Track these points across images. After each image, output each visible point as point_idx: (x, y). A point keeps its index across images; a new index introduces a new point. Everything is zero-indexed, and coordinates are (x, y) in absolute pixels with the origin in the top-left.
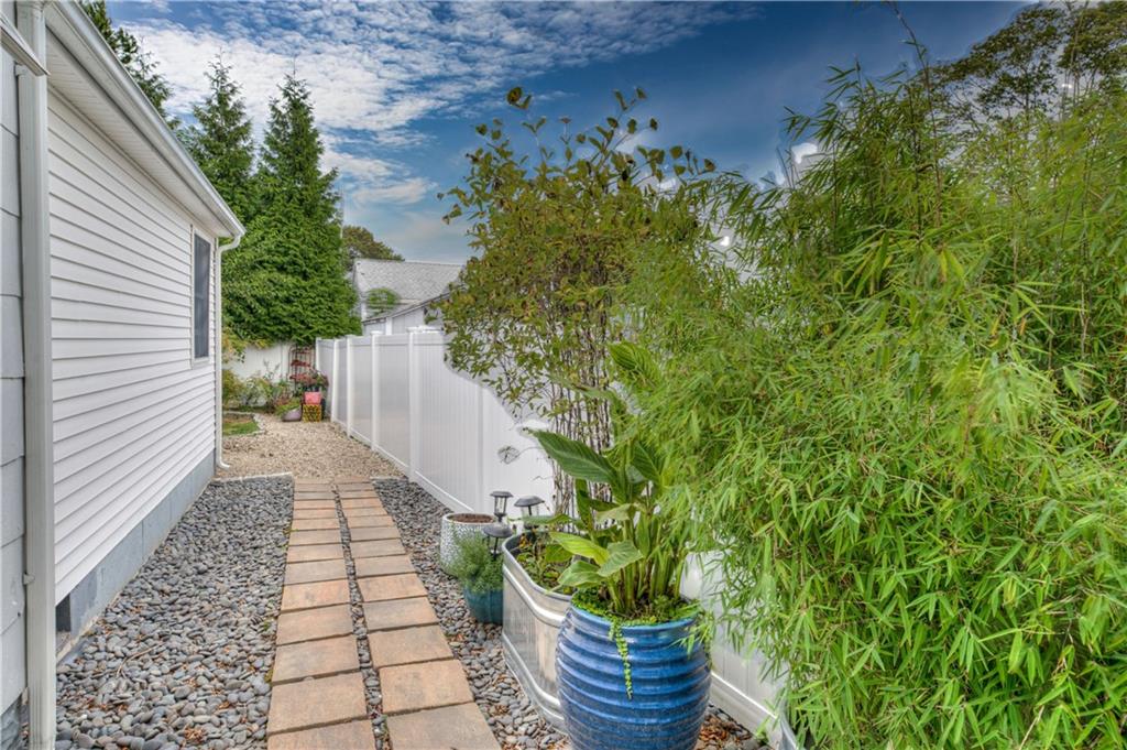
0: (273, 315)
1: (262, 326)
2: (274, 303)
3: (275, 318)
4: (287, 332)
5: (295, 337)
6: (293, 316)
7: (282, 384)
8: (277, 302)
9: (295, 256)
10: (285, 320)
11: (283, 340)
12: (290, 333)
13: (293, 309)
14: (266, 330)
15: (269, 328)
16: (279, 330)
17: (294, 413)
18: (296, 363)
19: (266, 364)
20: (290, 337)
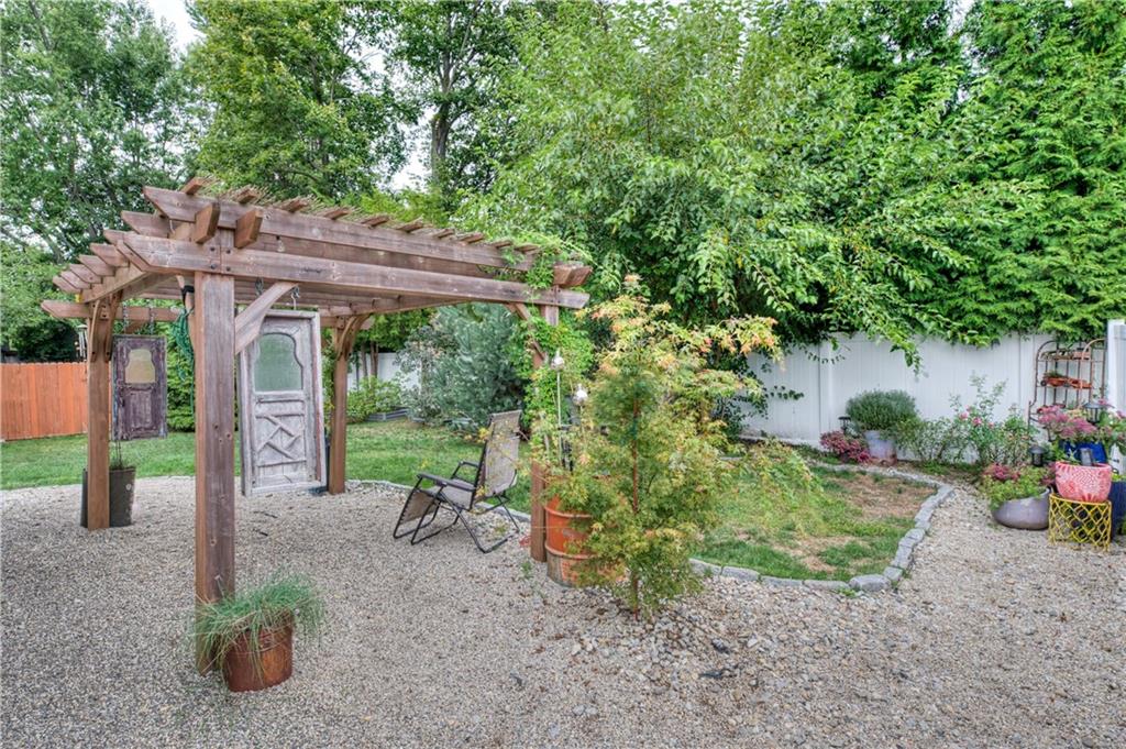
0: (994, 280)
1: (970, 305)
2: (998, 255)
3: (1000, 286)
4: (1029, 314)
5: (1047, 323)
6: (1046, 277)
7: (1012, 426)
8: (1008, 253)
9: (1053, 149)
10: (1023, 287)
11: (1021, 330)
12: (1037, 314)
13: (1046, 262)
14: (977, 311)
15: (983, 308)
16: (1007, 310)
17: (1024, 510)
18: (1053, 381)
19: (976, 381)
20: (1037, 324)
